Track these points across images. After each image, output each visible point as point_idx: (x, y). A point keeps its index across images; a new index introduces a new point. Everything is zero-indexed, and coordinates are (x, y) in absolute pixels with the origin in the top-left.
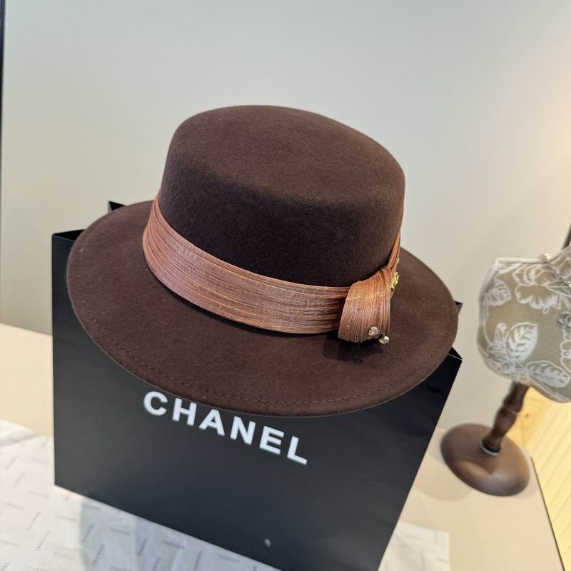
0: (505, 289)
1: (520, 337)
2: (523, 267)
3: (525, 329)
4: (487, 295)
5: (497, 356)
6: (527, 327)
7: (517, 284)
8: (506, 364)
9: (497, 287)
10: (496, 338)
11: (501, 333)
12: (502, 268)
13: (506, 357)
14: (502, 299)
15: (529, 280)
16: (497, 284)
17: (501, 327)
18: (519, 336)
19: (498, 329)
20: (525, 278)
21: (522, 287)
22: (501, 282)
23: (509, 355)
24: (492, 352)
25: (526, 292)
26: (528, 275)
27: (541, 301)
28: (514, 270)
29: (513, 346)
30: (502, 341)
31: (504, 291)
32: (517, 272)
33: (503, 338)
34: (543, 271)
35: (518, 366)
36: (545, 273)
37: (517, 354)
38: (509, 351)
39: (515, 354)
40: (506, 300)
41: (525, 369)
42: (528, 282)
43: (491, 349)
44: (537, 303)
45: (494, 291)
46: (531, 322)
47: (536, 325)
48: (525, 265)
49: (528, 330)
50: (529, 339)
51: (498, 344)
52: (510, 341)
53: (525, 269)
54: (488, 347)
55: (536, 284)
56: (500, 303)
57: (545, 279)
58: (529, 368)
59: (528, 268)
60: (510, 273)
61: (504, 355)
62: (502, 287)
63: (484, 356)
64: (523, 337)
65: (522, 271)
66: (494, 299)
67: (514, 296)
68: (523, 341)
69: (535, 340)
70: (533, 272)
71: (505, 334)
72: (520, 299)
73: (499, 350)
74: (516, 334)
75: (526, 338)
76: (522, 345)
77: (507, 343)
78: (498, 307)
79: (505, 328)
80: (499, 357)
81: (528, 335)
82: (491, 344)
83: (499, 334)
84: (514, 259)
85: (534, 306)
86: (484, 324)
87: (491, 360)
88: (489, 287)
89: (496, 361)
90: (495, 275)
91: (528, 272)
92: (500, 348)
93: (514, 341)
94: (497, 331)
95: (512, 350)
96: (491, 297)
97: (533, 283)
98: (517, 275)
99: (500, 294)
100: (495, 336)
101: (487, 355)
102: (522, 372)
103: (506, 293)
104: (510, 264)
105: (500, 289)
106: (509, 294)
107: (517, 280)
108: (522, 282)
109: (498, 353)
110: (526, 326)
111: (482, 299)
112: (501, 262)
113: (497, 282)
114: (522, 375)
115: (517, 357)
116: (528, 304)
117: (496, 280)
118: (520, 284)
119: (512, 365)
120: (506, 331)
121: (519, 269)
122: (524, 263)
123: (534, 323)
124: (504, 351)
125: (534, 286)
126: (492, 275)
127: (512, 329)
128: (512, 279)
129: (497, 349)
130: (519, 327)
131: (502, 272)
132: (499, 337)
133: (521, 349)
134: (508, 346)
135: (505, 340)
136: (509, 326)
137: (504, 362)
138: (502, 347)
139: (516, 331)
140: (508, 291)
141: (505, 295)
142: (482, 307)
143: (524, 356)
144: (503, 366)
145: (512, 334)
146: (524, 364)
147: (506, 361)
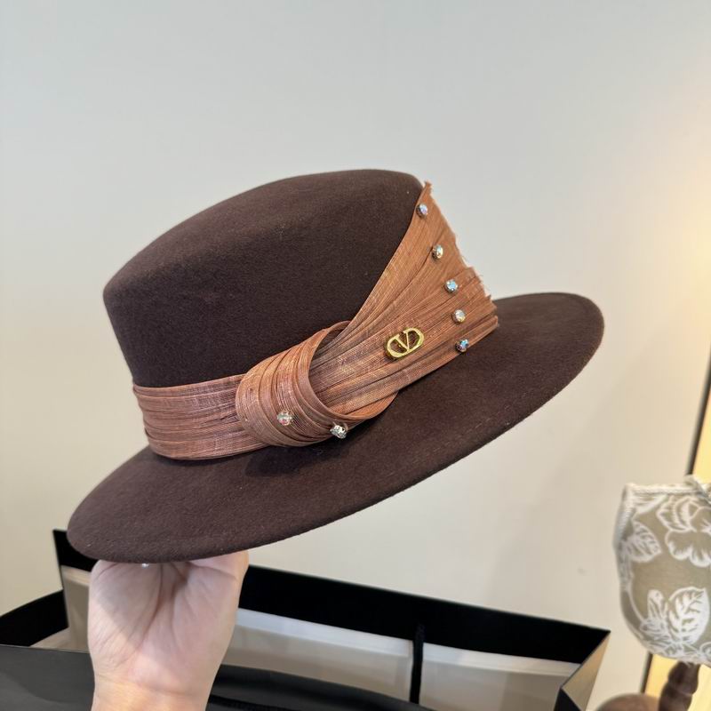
0: (651, 537)
1: (685, 610)
2: (670, 502)
3: (690, 598)
4: (625, 544)
5: (657, 638)
6: (693, 594)
7: (666, 530)
8: (671, 648)
9: (638, 534)
10: (650, 614)
11: (656, 606)
12: (640, 504)
13: (670, 640)
14: (649, 552)
15: (683, 522)
16: (637, 530)
17: (655, 596)
18: (683, 607)
19: (652, 600)
20: (676, 520)
21: (674, 533)
22: (643, 527)
23: (673, 637)
24: (648, 633)
25: (682, 541)
26: (679, 516)
27: (705, 556)
28: (658, 507)
29: (677, 624)
30: (660, 618)
31: (649, 540)
32: (662, 510)
33: (661, 613)
34: (700, 508)
35: (687, 649)
36: (703, 511)
37: (685, 635)
38: (672, 630)
39: (681, 635)
40: (655, 554)
41: (700, 653)
42: (681, 526)
43: (646, 628)
44: (701, 557)
45: (635, 539)
46: (697, 587)
47: (704, 590)
48: (672, 497)
49: (694, 598)
50: (698, 612)
51: (656, 622)
52: (672, 617)
53: (673, 504)
54: (642, 625)
55: (695, 530)
56: (647, 558)
57: (706, 521)
58: (704, 650)
59: (677, 503)
60: (653, 512)
61: (666, 636)
62: (645, 534)
63: (637, 636)
64: (689, 610)
65: (669, 508)
66: (638, 552)
67: (665, 548)
68: (690, 616)
69: (708, 613)
70: (685, 510)
71: (663, 608)
72: (675, 552)
73: (658, 631)
74: (678, 607)
75: (693, 610)
76: (690, 621)
77: (668, 621)
78: (645, 565)
79: (661, 597)
80: (659, 640)
81: (694, 606)
82: (644, 622)
83: (654, 608)
84: (654, 488)
85: (696, 562)
86: (629, 589)
87: (648, 643)
88: (627, 533)
89: (657, 645)
90: (632, 515)
91: (679, 510)
92: (659, 628)
93: (677, 617)
94: (650, 603)
95: (676, 630)
96: (631, 548)
97: (689, 528)
98: (664, 514)
99: (645, 544)
100: (650, 611)
101: (641, 637)
102: (696, 655)
103: (653, 542)
104: (649, 496)
105: (644, 537)
106: (657, 544)
107: (666, 523)
108: (673, 526)
109: (658, 635)
110: (690, 593)
111: (619, 548)
112: (636, 494)
113: (637, 526)
114: (695, 658)
115: (685, 639)
116: (687, 561)
117: (635, 523)
118: (671, 530)
119: (680, 649)
120: (663, 602)
121: (665, 505)
122: (669, 495)
123: (701, 588)
124: (666, 632)
125: (692, 532)
126: (627, 516)
127: (671, 598)
128: (657, 521)
129: (656, 629)
130: (681, 596)
131: (641, 510)
132: (655, 612)
133: (688, 626)
134: (670, 625)
135: (664, 617)
136: (667, 593)
137: (667, 646)
138: (662, 626)
139: (677, 601)
140: (655, 540)
141: (652, 547)
142: (620, 560)
143: (694, 637)
144: (667, 651)
145: (673, 607)
146: (697, 646)
147: (671, 645)
